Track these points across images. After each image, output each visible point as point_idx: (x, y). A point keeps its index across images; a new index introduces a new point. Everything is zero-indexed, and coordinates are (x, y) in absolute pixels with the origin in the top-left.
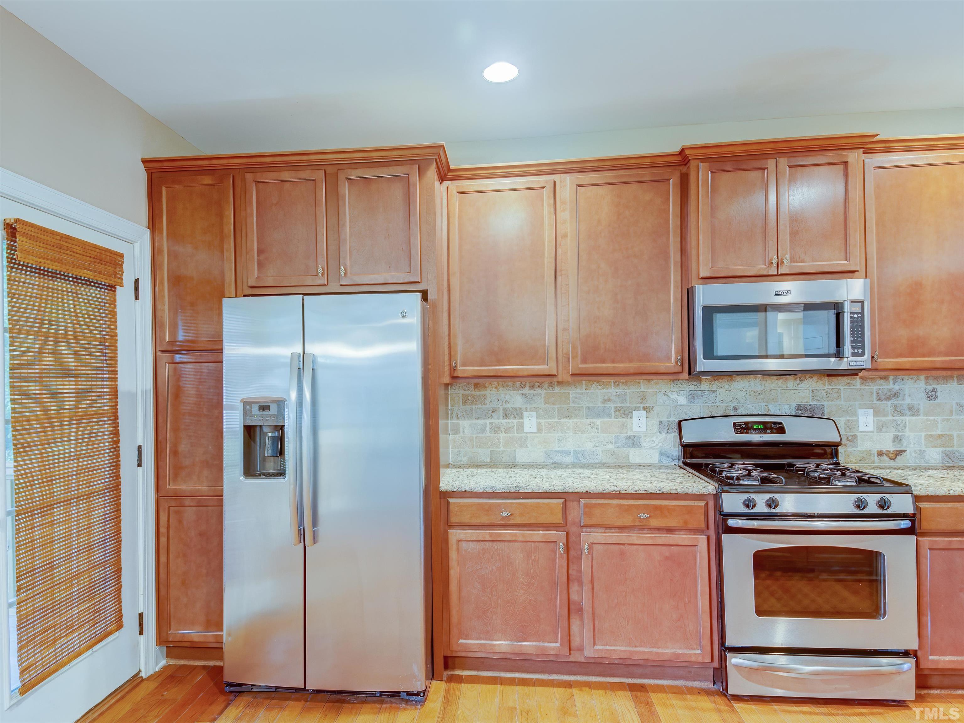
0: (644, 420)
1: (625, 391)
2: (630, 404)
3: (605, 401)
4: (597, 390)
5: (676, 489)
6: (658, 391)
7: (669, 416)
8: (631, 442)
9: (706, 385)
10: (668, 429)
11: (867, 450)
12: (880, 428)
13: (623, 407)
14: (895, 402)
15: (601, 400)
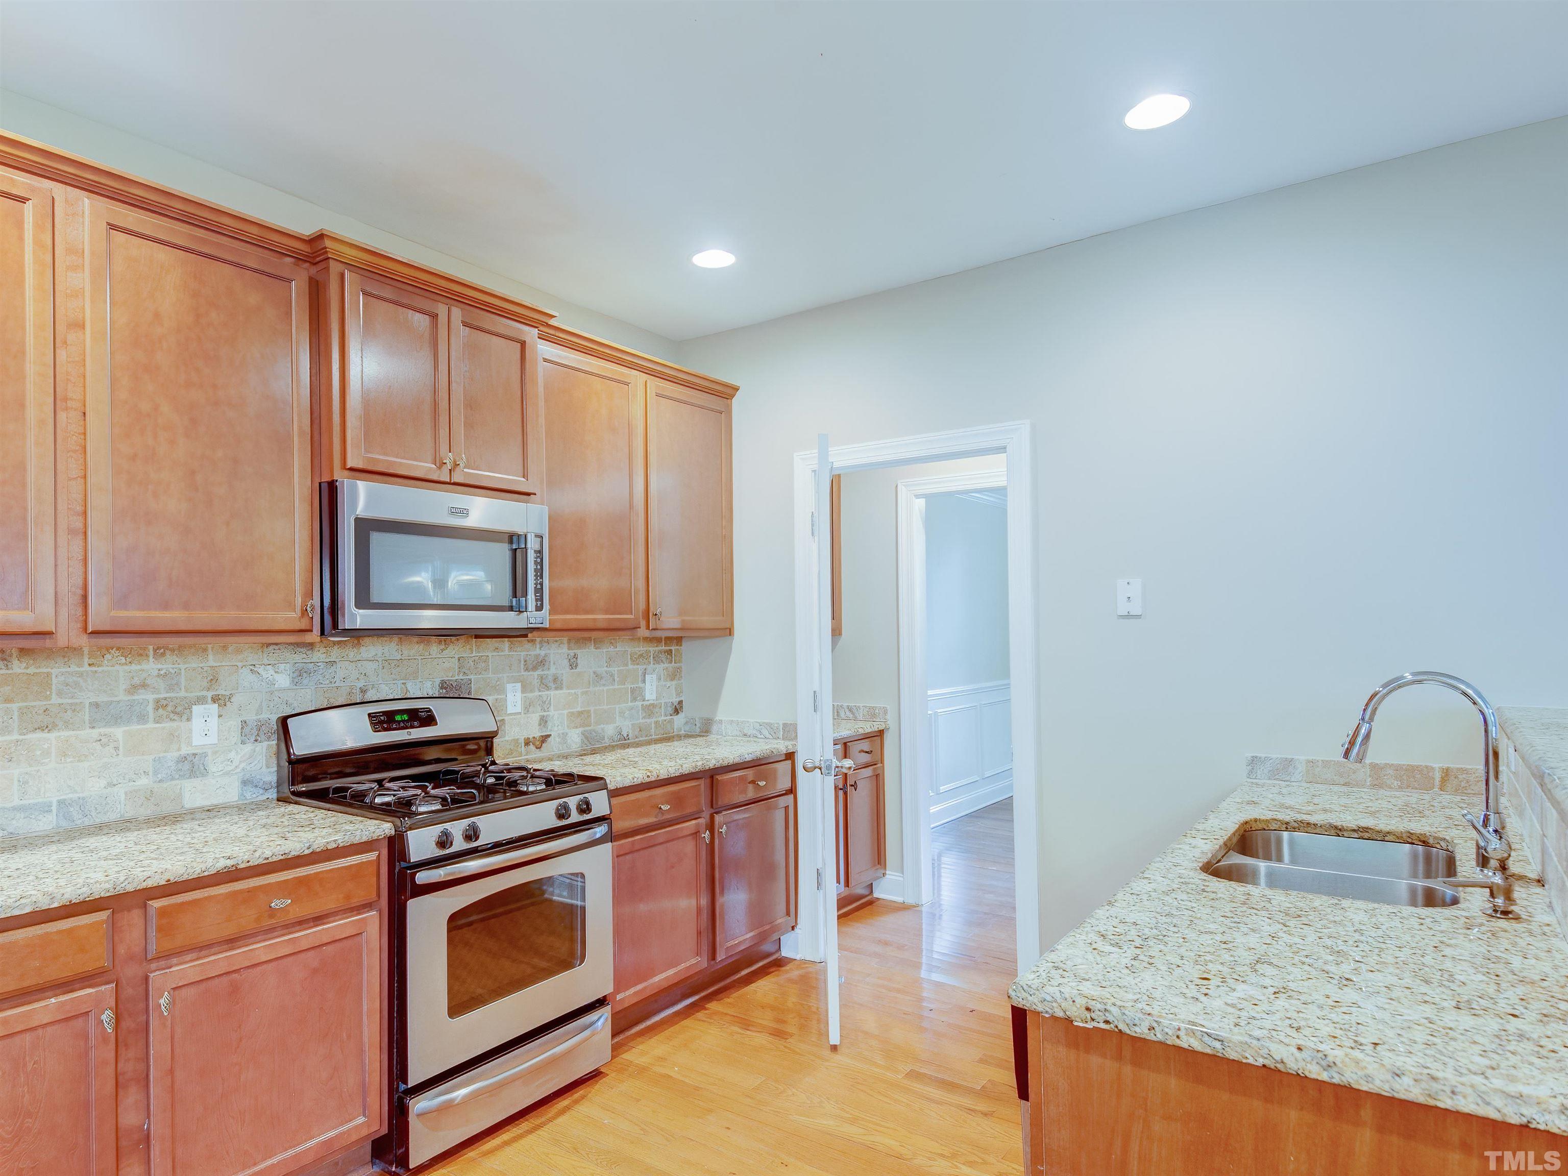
0: (214, 721)
1: (177, 666)
2: (186, 691)
3: (133, 689)
4: (117, 667)
5: (335, 841)
6: (240, 664)
7: (259, 711)
8: (187, 766)
9: (321, 652)
10: (258, 735)
11: (514, 740)
12: (527, 708)
13: (172, 699)
14: (542, 673)
15: (124, 687)
